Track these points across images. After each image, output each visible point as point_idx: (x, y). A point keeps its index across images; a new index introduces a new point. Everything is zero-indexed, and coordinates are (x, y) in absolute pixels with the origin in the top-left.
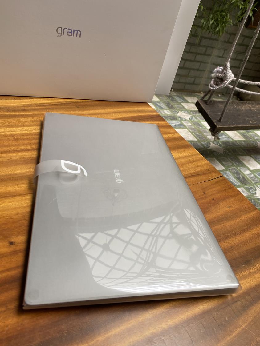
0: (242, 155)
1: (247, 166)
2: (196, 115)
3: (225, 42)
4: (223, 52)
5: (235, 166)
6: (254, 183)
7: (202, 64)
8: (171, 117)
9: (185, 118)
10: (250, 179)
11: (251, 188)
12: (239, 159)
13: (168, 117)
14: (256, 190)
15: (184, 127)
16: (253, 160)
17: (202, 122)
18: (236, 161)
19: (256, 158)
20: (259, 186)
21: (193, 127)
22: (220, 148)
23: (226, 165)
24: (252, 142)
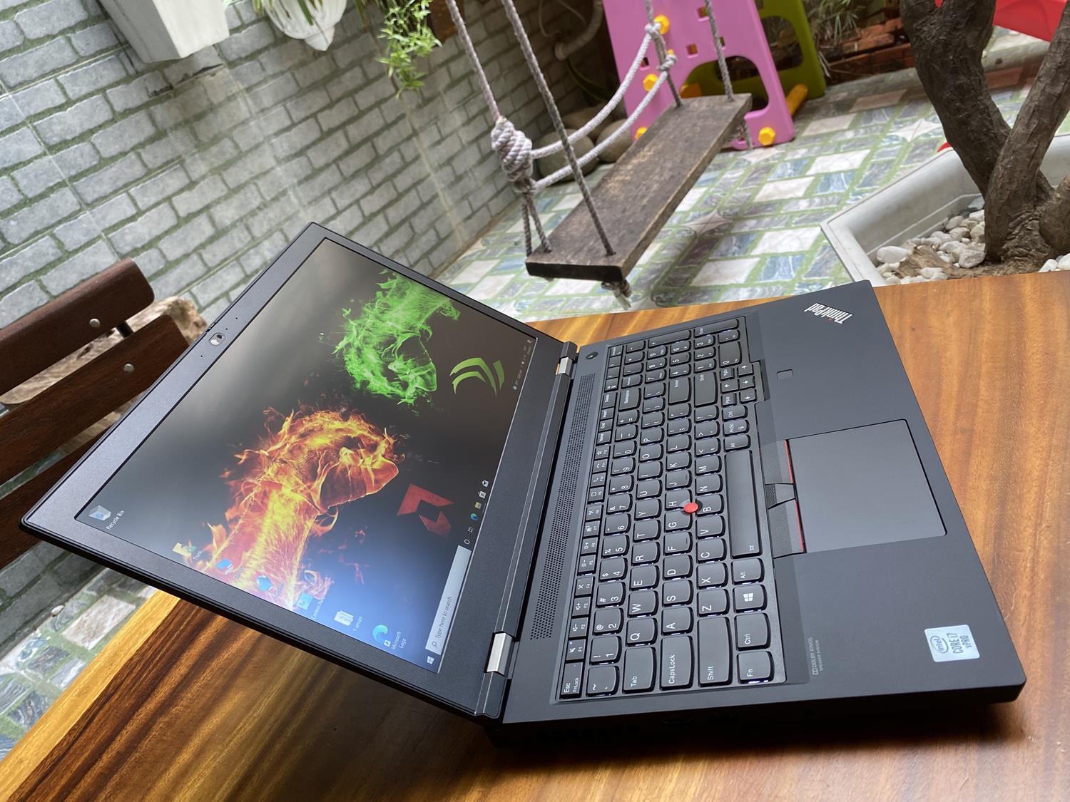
0: (694, 275)
1: (728, 283)
2: (520, 292)
3: (419, 107)
4: (434, 128)
7: (419, 187)
12: (699, 288)
16: (722, 262)
17: (548, 293)
18: (700, 294)
19: (721, 255)
22: (643, 304)
24: (677, 236)
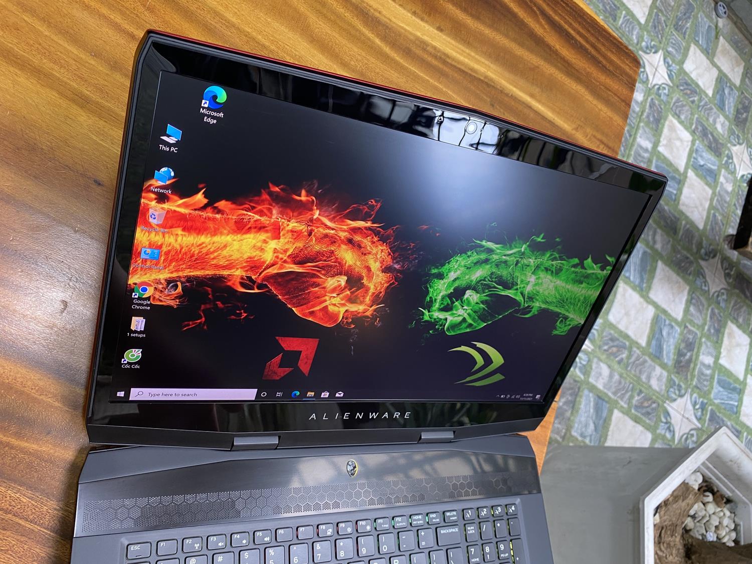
0: (739, 327)
1: (722, 350)
5: (703, 329)
6: (694, 383)
8: (716, 140)
9: (737, 167)
10: (696, 373)
11: (679, 386)
12: (725, 327)
13: (710, 136)
14: (681, 396)
15: (713, 184)
18: (716, 325)
20: (695, 395)
21: (728, 199)
23: (689, 317)
